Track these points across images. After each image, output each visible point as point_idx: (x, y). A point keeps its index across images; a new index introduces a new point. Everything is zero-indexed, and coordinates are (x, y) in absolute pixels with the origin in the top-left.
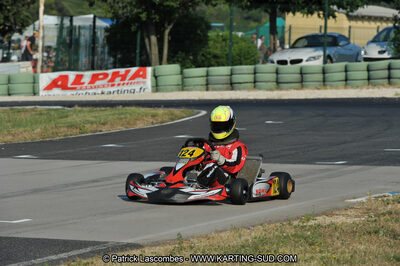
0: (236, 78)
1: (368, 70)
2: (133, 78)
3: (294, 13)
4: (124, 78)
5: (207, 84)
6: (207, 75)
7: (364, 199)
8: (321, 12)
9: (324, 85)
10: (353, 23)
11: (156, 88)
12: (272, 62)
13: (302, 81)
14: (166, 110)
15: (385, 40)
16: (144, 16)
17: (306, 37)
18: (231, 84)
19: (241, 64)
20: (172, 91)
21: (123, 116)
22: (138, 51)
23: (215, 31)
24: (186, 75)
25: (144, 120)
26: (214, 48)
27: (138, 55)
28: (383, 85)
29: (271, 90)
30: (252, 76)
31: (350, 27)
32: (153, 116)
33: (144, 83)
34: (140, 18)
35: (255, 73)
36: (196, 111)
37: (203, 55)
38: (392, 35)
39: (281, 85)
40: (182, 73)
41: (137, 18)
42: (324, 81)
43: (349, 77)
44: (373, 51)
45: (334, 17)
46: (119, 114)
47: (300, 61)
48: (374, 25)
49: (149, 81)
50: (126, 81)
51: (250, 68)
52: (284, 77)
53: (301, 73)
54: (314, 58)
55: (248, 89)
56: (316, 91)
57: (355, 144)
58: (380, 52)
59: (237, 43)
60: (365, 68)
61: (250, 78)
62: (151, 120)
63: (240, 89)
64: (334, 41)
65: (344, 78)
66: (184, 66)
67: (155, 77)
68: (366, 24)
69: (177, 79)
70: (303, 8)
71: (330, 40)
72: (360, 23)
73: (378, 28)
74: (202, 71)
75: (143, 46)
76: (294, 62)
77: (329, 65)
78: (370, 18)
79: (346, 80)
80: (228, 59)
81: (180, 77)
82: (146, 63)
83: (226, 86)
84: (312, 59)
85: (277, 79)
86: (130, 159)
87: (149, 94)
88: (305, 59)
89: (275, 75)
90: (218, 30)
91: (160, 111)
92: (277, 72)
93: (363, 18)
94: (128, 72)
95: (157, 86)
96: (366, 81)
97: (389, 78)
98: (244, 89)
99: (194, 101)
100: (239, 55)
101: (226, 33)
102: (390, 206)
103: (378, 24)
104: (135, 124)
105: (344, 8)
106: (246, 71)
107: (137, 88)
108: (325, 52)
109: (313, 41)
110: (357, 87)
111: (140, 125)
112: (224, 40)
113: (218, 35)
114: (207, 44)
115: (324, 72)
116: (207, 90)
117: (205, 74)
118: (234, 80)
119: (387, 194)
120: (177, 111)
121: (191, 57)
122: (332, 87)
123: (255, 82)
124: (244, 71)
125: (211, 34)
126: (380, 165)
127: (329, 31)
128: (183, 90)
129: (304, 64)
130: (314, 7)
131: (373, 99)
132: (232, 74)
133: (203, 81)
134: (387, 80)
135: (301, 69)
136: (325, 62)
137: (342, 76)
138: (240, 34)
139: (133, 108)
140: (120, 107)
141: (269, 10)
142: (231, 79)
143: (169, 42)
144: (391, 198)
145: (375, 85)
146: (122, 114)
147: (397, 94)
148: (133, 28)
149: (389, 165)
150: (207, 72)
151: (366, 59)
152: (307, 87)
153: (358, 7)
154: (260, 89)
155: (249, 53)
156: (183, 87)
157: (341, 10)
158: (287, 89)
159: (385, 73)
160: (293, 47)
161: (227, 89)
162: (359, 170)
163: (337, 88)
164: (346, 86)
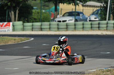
0: (43, 27)
1: (91, 24)
2: (5, 26)
3: (64, 4)
4: (2, 26)
5: (32, 29)
6: (32, 26)
7: (95, 70)
8: (73, 4)
9: (75, 30)
10: (84, 8)
11: (14, 30)
12: (56, 21)
13: (67, 28)
14: (19, 38)
15: (97, 14)
16: (9, 4)
17: (68, 13)
18: (41, 29)
19: (44, 22)
20: (20, 31)
21: (3, 40)
22: (7, 16)
23: (35, 10)
24: (25, 26)
25: (11, 41)
26: (34, 16)
27: (7, 18)
28: (97, 30)
29: (56, 31)
30: (49, 26)
31: (83, 9)
32: (14, 40)
33: (9, 28)
34: (8, 5)
35: (50, 25)
36: (30, 38)
37: (30, 18)
38: (99, 12)
39: (59, 29)
40: (23, 25)
41: (7, 5)
42: (75, 28)
43: (84, 27)
44: (93, 18)
45: (78, 5)
46: (2, 39)
47: (66, 21)
48: (91, 8)
49: (11, 27)
50: (3, 27)
51: (48, 23)
52: (60, 27)
53: (67, 25)
54: (71, 20)
55: (47, 31)
56: (72, 32)
57: (89, 51)
58: (95, 18)
59: (43, 14)
60: (90, 24)
61: (48, 27)
62: (14, 41)
63: (44, 31)
64: (78, 14)
65: (82, 27)
66: (24, 22)
67: (13, 26)
68: (89, 8)
69: (21, 27)
70: (67, 2)
71: (77, 13)
72: (86, 8)
73: (93, 10)
74: (30, 24)
75: (9, 15)
76: (63, 21)
77: (76, 23)
78: (90, 6)
79: (83, 28)
80: (39, 20)
81: (22, 26)
82: (10, 21)
83: (39, 30)
84: (70, 20)
85: (58, 27)
86: (8, 55)
87: (11, 32)
88: (67, 20)
89: (57, 26)
90: (36, 9)
91: (17, 38)
92: (58, 25)
93: (88, 6)
94: (3, 24)
95: (14, 29)
96: (91, 29)
97: (99, 27)
98: (46, 31)
99: (28, 35)
100: (44, 19)
101: (39, 11)
102: (104, 73)
103: (93, 8)
104: (8, 42)
105: (82, 2)
106: (46, 25)
107: (7, 30)
108: (75, 18)
109: (70, 14)
110: (87, 31)
111: (10, 43)
112: (38, 13)
113: (36, 12)
114: (32, 14)
115: (75, 25)
116: (32, 31)
117: (32, 25)
118: (42, 28)
119: (103, 69)
120: (23, 38)
121: (26, 19)
122: (78, 30)
123: (50, 28)
124: (46, 24)
125: (34, 11)
126: (99, 58)
127: (77, 10)
128: (23, 31)
129: (67, 22)
130: (71, 2)
131: (93, 35)
132: (41, 25)
133: (31, 28)
134: (98, 28)
135: (67, 24)
136: (75, 22)
137: (82, 26)
138: (44, 11)
139: (6, 37)
140: (1, 36)
141: (55, 3)
142: (41, 27)
143: (18, 13)
144: (105, 70)
145: (93, 30)
146: (3, 39)
147: (102, 33)
148: (5, 8)
149: (103, 58)
150: (33, 24)
151: (90, 21)
152: (69, 30)
153: (87, 2)
154: (52, 31)
155: (47, 18)
156: (23, 29)
157: (81, 3)
158: (62, 31)
159: (97, 26)
160: (63, 16)
161: (40, 31)
162: (92, 60)
163: (80, 31)
164: (83, 30)
